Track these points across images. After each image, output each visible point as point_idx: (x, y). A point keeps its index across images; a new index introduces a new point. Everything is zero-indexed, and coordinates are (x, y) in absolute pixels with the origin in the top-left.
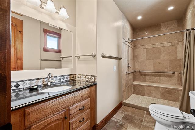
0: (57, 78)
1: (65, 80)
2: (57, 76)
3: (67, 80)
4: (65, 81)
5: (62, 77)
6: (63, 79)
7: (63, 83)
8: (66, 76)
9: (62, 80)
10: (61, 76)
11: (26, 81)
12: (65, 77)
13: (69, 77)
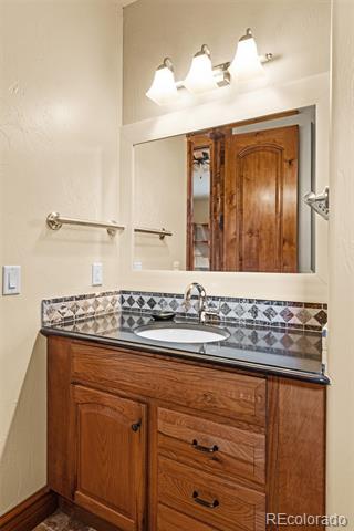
0: (243, 305)
1: (274, 320)
2: (242, 299)
3: (283, 324)
4: (276, 324)
5: (263, 308)
6: (267, 314)
7: (264, 329)
8: (279, 303)
9: (261, 317)
10: (259, 301)
11: (165, 295)
12: (278, 309)
13: (294, 310)
